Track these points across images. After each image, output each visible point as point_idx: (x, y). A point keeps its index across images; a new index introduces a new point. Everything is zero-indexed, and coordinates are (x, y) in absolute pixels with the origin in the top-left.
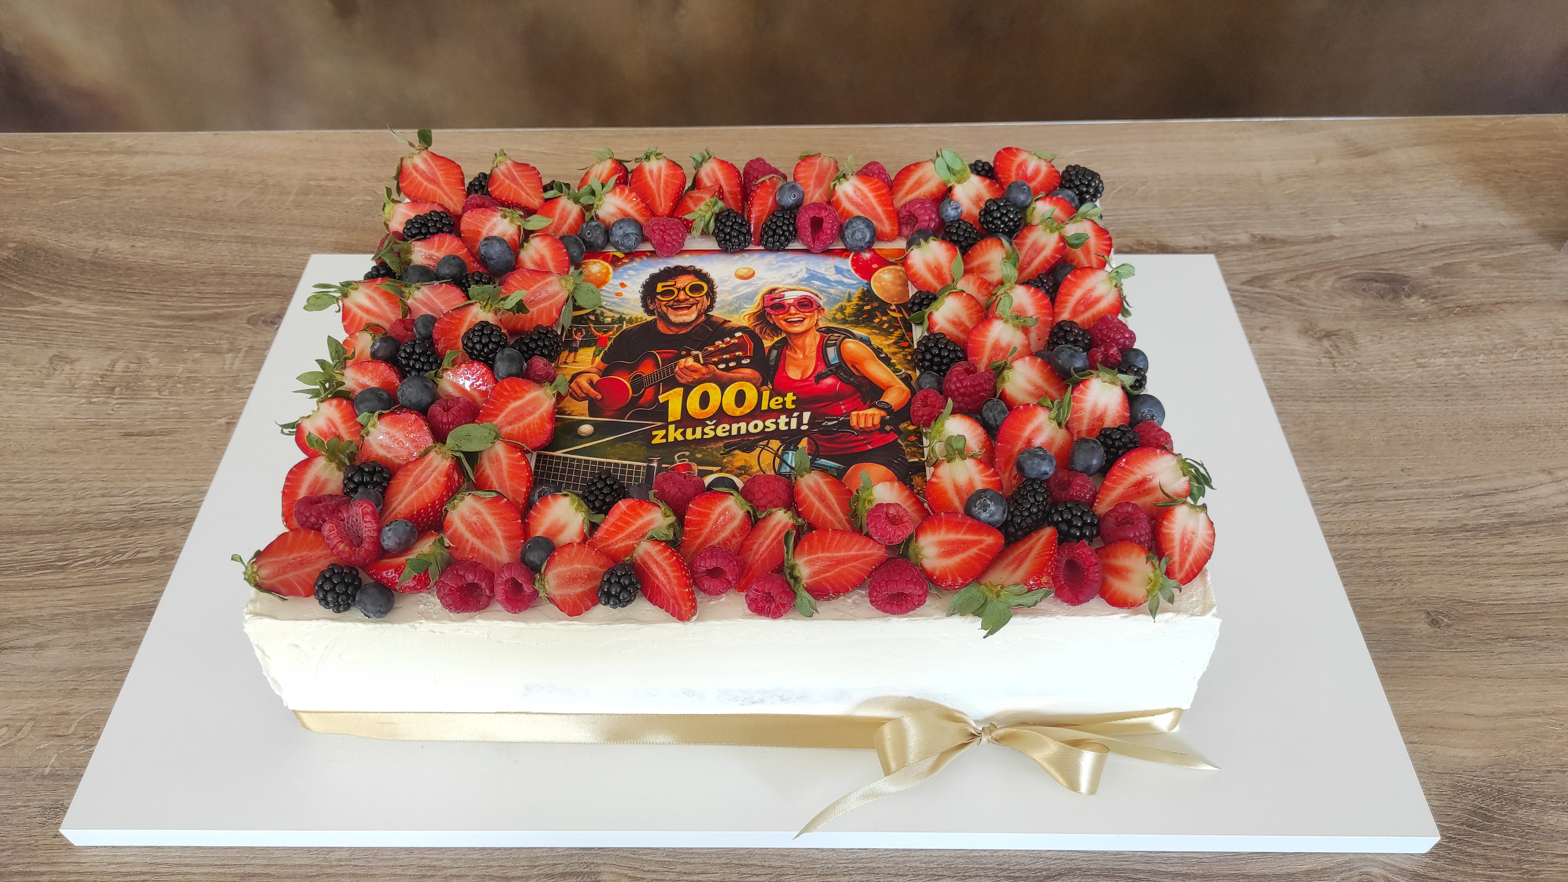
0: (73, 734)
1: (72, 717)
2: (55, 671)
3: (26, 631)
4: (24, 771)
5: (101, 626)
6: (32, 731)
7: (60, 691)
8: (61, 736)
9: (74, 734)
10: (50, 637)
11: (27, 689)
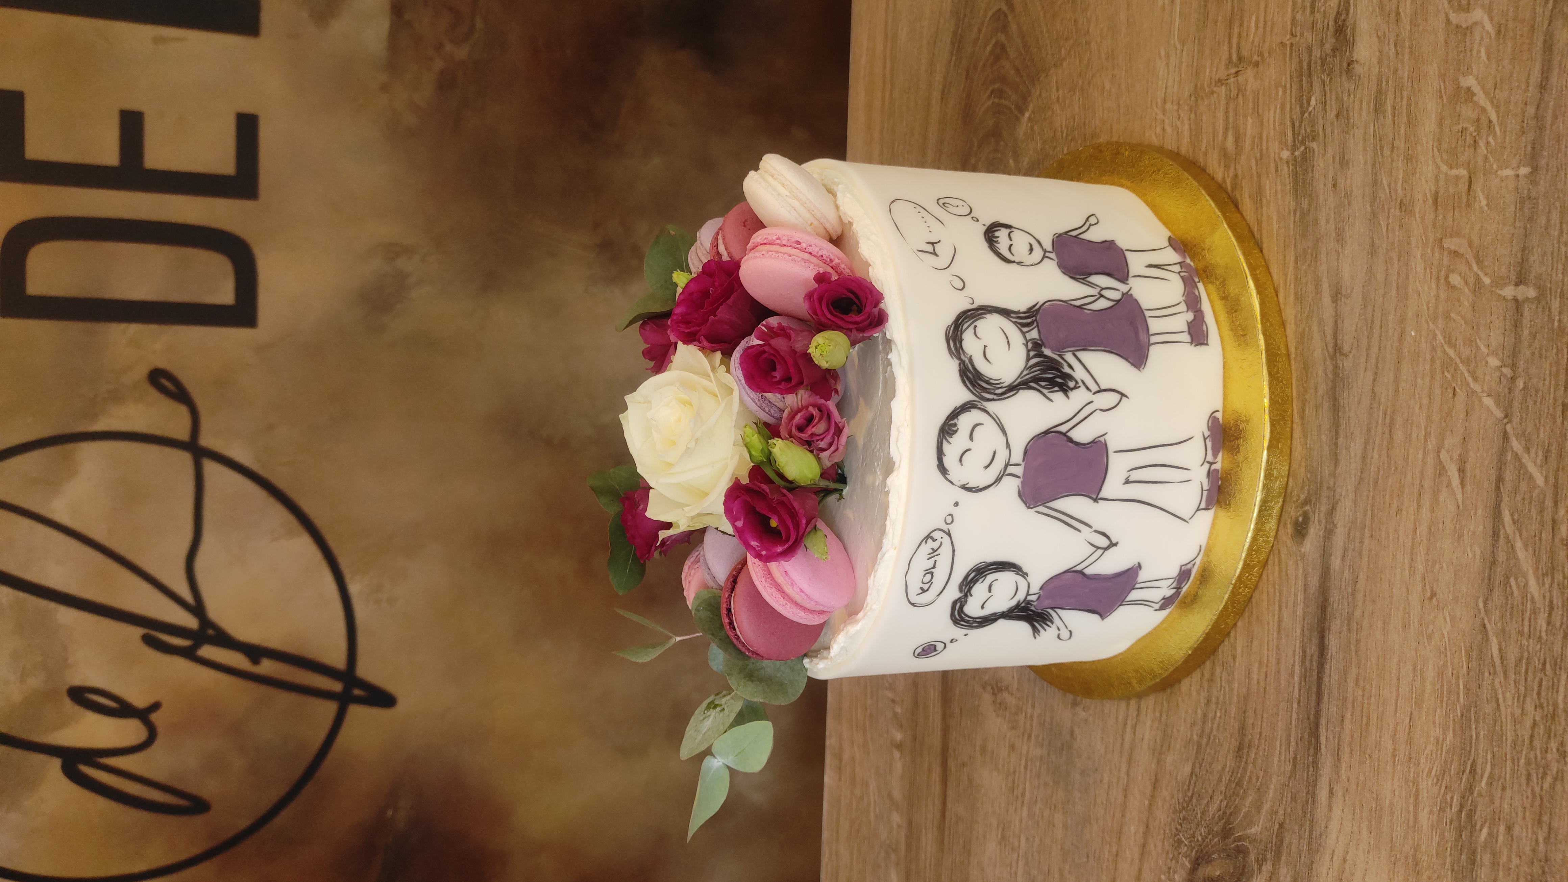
0: (1468, 165)
1: (1442, 183)
2: (1373, 251)
3: (1315, 328)
4: (1521, 209)
5: (1316, 221)
6: (1458, 234)
7: (1401, 226)
8: (1470, 182)
9: (1469, 163)
10: (1325, 286)
11: (1395, 278)
